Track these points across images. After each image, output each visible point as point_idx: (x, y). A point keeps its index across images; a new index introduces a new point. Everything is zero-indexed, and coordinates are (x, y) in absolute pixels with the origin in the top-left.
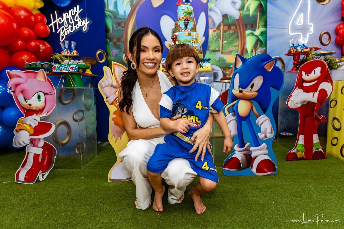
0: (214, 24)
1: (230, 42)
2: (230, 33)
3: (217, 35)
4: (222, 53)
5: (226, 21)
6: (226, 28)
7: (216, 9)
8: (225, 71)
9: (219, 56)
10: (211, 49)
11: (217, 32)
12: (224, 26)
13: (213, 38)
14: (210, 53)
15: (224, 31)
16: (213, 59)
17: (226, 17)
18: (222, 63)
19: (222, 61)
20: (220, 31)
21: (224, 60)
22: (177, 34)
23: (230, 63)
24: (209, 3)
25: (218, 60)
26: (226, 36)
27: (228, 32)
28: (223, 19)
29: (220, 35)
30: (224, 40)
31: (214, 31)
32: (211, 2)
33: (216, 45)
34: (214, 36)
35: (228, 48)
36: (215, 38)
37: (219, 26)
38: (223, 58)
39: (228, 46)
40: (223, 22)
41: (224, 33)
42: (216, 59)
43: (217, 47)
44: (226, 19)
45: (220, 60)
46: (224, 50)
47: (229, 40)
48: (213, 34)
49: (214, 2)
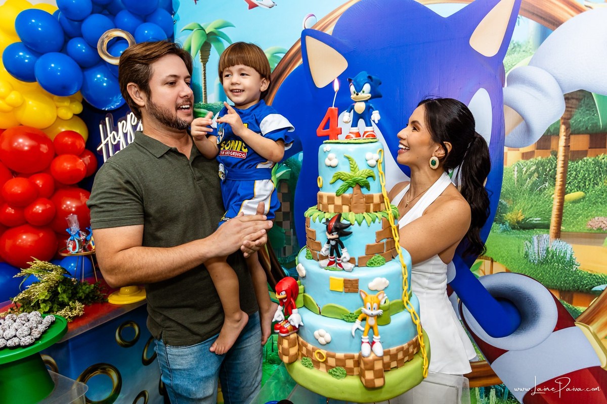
0: (528, 130)
1: (598, 196)
2: (597, 163)
3: (537, 170)
4: (558, 235)
5: (580, 118)
6: (581, 142)
7: (536, 74)
8: (571, 302)
9: (543, 246)
10: (509, 216)
11: (539, 158)
12: (572, 137)
13: (521, 181)
14: (504, 231)
15: (570, 156)
16: (517, 253)
17: (586, 102)
18: (558, 273)
19: (558, 265)
20: (551, 156)
21: (568, 261)
22: (301, 270)
23: (596, 274)
24: (510, 54)
25: (539, 260)
26: (579, 171)
27: (588, 158)
28: (569, 110)
29: (550, 170)
30: (569, 187)
31: (526, 156)
32: (515, 51)
33: (532, 206)
34: (525, 174)
35: (589, 218)
36: (530, 179)
37: (550, 136)
38: (562, 255)
39: (589, 212)
40: (569, 121)
41: (573, 163)
42: (533, 255)
43: (537, 213)
44: (584, 110)
45: (547, 260)
46: (567, 225)
47: (593, 187)
48: (520, 164)
49: (528, 48)
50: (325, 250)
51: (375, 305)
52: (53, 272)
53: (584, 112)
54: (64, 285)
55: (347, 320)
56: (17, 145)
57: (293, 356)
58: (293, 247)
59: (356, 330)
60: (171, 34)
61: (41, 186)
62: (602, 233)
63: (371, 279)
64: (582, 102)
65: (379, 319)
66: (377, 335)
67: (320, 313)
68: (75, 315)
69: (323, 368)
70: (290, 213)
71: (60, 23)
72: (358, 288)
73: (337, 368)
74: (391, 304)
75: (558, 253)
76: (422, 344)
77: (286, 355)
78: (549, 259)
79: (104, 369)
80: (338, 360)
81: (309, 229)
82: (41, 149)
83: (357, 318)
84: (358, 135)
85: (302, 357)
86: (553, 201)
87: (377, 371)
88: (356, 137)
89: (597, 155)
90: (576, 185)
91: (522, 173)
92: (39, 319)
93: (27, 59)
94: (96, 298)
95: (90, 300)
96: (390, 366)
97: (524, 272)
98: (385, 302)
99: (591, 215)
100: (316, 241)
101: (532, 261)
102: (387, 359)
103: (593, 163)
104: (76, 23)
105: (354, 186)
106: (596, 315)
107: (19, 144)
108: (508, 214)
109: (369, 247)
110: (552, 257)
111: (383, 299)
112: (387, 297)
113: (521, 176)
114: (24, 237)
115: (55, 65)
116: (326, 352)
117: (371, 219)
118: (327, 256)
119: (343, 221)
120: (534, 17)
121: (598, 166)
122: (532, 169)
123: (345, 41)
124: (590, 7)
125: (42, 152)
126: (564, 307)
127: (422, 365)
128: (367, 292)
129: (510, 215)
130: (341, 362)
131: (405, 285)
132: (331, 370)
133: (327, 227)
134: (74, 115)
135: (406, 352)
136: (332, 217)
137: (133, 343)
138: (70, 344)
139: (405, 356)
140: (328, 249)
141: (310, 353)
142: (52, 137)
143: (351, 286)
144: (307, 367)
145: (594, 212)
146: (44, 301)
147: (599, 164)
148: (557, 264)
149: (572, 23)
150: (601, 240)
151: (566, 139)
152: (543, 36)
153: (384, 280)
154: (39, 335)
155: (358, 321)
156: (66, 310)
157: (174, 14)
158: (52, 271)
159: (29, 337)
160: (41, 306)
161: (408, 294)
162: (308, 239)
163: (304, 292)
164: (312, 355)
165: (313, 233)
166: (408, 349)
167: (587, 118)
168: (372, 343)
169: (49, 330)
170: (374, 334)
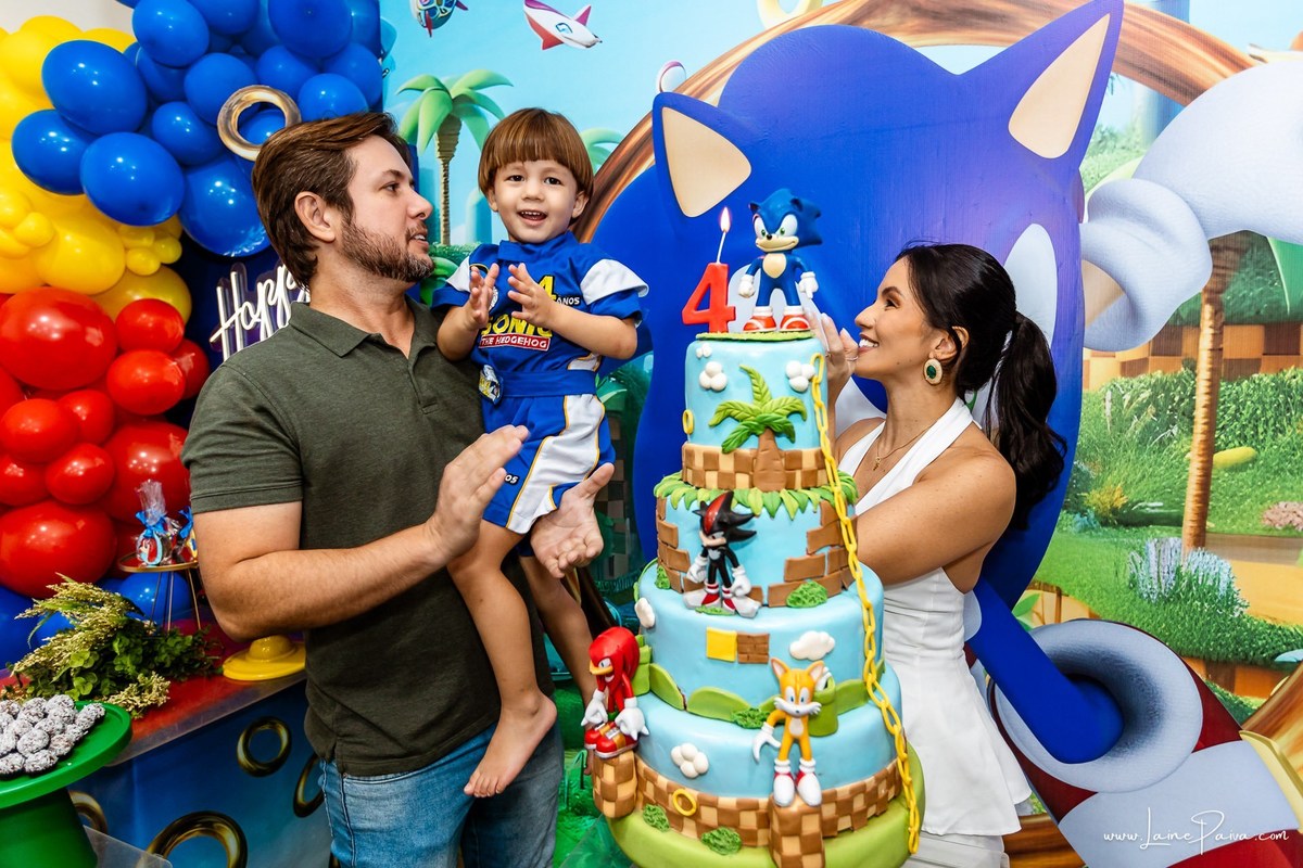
0: (1134, 313)
1: (1284, 457)
2: (1280, 387)
3: (1153, 400)
4: (1200, 539)
5: (1244, 290)
6: (1245, 342)
7: (1150, 196)
8: (1230, 686)
9: (1169, 562)
10: (1095, 498)
11: (1158, 374)
12: (1227, 330)
13: (1119, 423)
15: (1223, 370)
16: (1113, 576)
17: (1255, 257)
18: (1201, 622)
19: (1203, 604)
20: (1182, 369)
21: (1223, 597)
22: (644, 613)
23: (1283, 625)
24: (1093, 154)
25: (1160, 593)
26: (1244, 403)
27: (1261, 375)
28: (1220, 271)
29: (1182, 400)
30: (1222, 437)
31: (1130, 369)
32: (1105, 147)
33: (1144, 476)
34: (1128, 407)
35: (1266, 505)
36: (1139, 417)
37: (1181, 326)
38: (1210, 583)
39: (1266, 492)
40: (1221, 296)
41: (1230, 386)
42: (1147, 582)
43: (1155, 491)
44: (1252, 273)
45: (1178, 594)
46: (1220, 518)
47: (1273, 438)
48: (1118, 385)
49: (1132, 143)
50: (697, 569)
51: (805, 693)
52: (103, 608)
53: (1251, 278)
54: (128, 637)
55: (744, 723)
56: (34, 330)
57: (625, 802)
58: (630, 558)
59: (762, 747)
60: (375, 97)
61: (84, 418)
62: (1295, 537)
63: (795, 635)
64: (1248, 256)
65: (812, 723)
66: (809, 759)
67: (685, 707)
68: (149, 703)
69: (690, 830)
70: (625, 485)
71: (139, 71)
72: (767, 654)
73: (720, 829)
74: (838, 688)
75: (1200, 578)
76: (906, 778)
77: (609, 800)
78: (1182, 592)
79: (210, 824)
80: (722, 812)
81: (664, 523)
82: (89, 339)
83: (764, 720)
84: (771, 323)
85: (644, 804)
86: (1187, 465)
87: (807, 837)
88: (767, 327)
89: (1281, 370)
90: (1238, 433)
91: (1122, 405)
92: (69, 712)
93: (66, 145)
94: (197, 665)
95: (183, 670)
96: (836, 827)
97: (1128, 619)
98: (826, 686)
99: (1271, 498)
100: (678, 550)
101: (1145, 595)
102: (829, 811)
103: (1272, 387)
104: (174, 71)
105: (760, 432)
106: (1284, 716)
107: (40, 326)
108: (1093, 492)
109: (791, 565)
110: (1189, 586)
111: (822, 677)
112: (829, 674)
113: (1120, 411)
114: (43, 529)
115: (126, 160)
116: (696, 793)
117: (796, 505)
118: (703, 582)
119: (737, 508)
120: (1145, 77)
121: (1284, 392)
122: (1142, 396)
123: (744, 119)
124: (1261, 60)
125: (90, 346)
126: (1215, 697)
127: (907, 824)
128: (786, 662)
129: (1098, 496)
130: (729, 818)
131: (870, 649)
132: (707, 835)
133: (702, 521)
134: (163, 265)
135: (871, 796)
136: (713, 498)
137: (275, 766)
138: (135, 769)
139: (868, 804)
140: (703, 568)
141: (662, 796)
142: (113, 312)
143: (753, 649)
144: (655, 826)
145: (1276, 491)
146: (82, 672)
147: (1286, 389)
148: (1199, 604)
149: (1223, 92)
150: (1293, 552)
151: (1214, 335)
152: (1165, 117)
153: (824, 636)
154: (68, 749)
155: (768, 727)
156: (129, 693)
157: (383, 57)
158: (101, 604)
159: (45, 752)
160: (75, 684)
161: (875, 669)
162: (661, 546)
163: (651, 661)
164: (666, 801)
165: (673, 531)
166: (876, 789)
167: (1258, 291)
168: (798, 776)
169: (89, 738)
170: (802, 755)
